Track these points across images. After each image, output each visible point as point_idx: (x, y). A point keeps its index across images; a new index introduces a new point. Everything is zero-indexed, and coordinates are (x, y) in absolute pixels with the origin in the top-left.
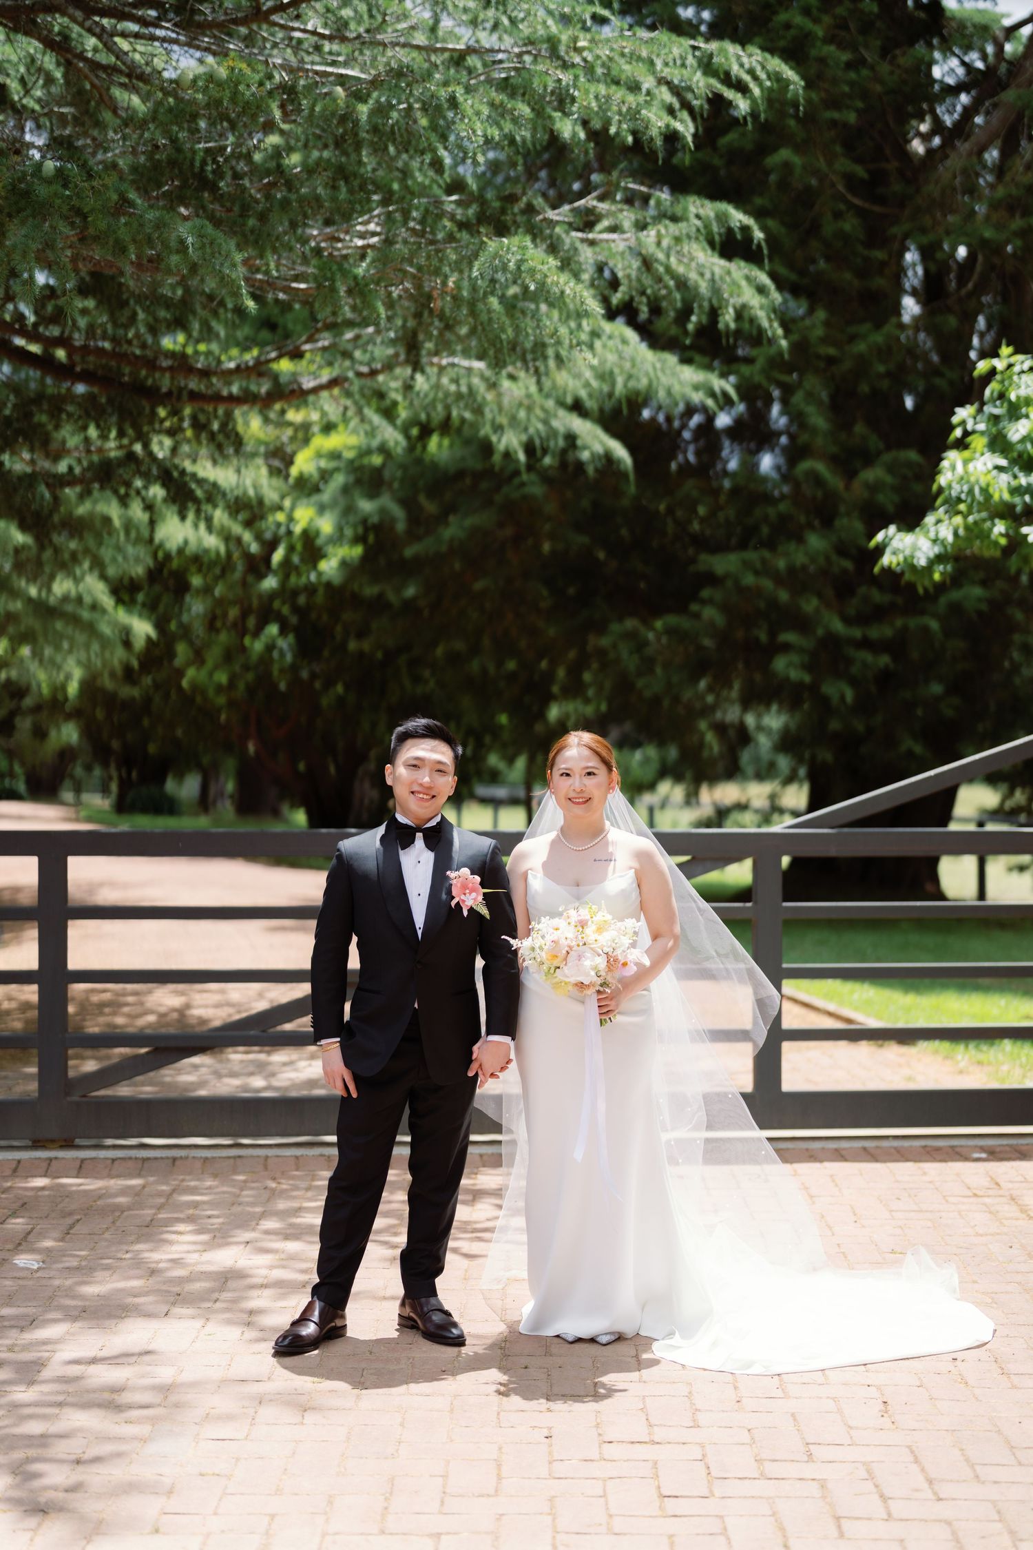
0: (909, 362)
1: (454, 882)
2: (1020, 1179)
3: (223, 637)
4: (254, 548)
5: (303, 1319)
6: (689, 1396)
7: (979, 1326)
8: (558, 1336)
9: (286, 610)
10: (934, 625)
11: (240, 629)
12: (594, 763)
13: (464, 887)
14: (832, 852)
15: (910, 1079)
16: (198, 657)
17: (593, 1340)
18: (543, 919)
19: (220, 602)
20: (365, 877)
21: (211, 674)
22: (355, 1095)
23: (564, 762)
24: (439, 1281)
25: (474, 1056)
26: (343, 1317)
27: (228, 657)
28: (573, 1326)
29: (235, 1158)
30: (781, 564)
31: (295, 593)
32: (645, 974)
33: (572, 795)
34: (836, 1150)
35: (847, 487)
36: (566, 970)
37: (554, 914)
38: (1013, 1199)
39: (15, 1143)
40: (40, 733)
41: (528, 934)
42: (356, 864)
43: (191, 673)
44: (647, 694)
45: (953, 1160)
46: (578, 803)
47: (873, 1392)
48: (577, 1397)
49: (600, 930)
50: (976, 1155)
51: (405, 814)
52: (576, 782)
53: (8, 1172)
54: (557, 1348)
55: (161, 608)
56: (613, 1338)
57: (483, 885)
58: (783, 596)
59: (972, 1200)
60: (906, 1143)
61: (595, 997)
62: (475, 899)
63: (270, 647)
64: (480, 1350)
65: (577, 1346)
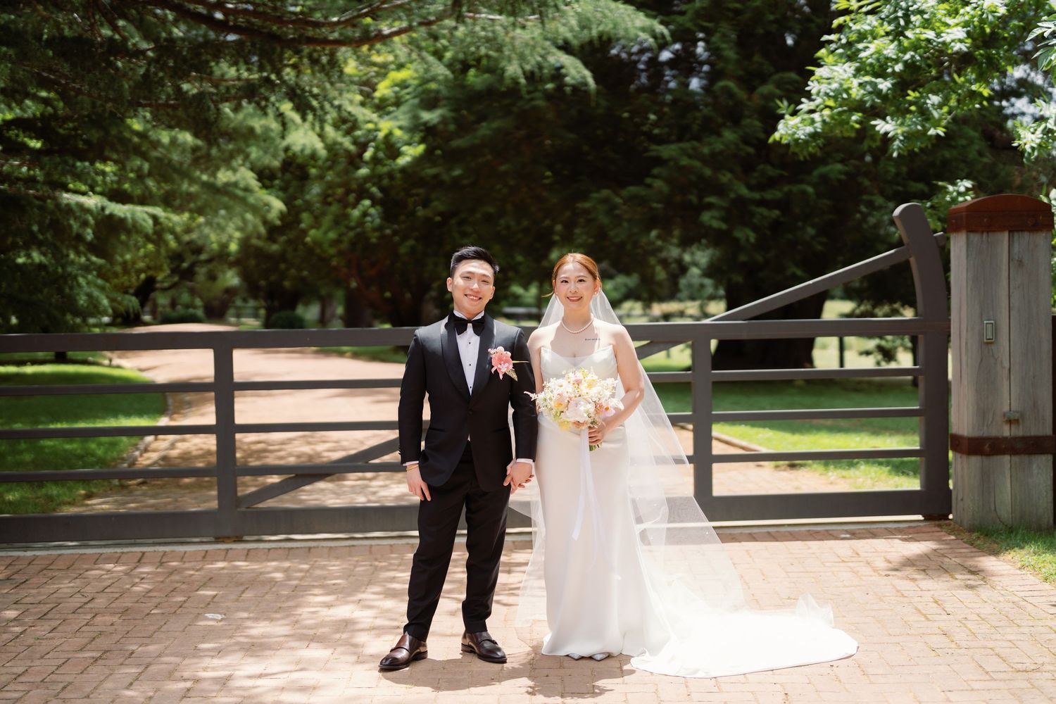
0: (789, 13)
1: (493, 356)
2: (873, 550)
3: (335, 208)
4: (352, 148)
5: (398, 647)
6: (656, 692)
7: (847, 644)
8: (568, 656)
9: (374, 190)
10: (810, 190)
11: (344, 204)
12: (584, 273)
13: (500, 360)
14: (744, 336)
15: (797, 488)
16: (317, 223)
17: (591, 658)
18: (551, 380)
19: (331, 186)
20: (434, 353)
21: (326, 233)
22: (429, 499)
23: (565, 273)
24: (488, 621)
25: (508, 473)
26: (425, 646)
27: (337, 222)
28: (578, 648)
29: (349, 546)
30: (706, 150)
31: (380, 177)
32: (620, 416)
33: (569, 295)
34: (750, 534)
35: (750, 99)
36: (568, 413)
37: (559, 376)
38: (868, 563)
39: (204, 540)
40: (212, 277)
41: (543, 389)
42: (427, 345)
43: (313, 232)
44: (617, 240)
45: (827, 540)
46: (573, 301)
47: (778, 687)
48: (581, 694)
49: (590, 386)
50: (843, 536)
51: (460, 310)
52: (572, 286)
53: (200, 558)
54: (567, 663)
55: (291, 190)
56: (604, 656)
57: (512, 358)
58: (708, 172)
59: (842, 564)
60: (796, 529)
61: (587, 431)
62: (508, 368)
63: (365, 214)
64: (516, 665)
65: (580, 662)
